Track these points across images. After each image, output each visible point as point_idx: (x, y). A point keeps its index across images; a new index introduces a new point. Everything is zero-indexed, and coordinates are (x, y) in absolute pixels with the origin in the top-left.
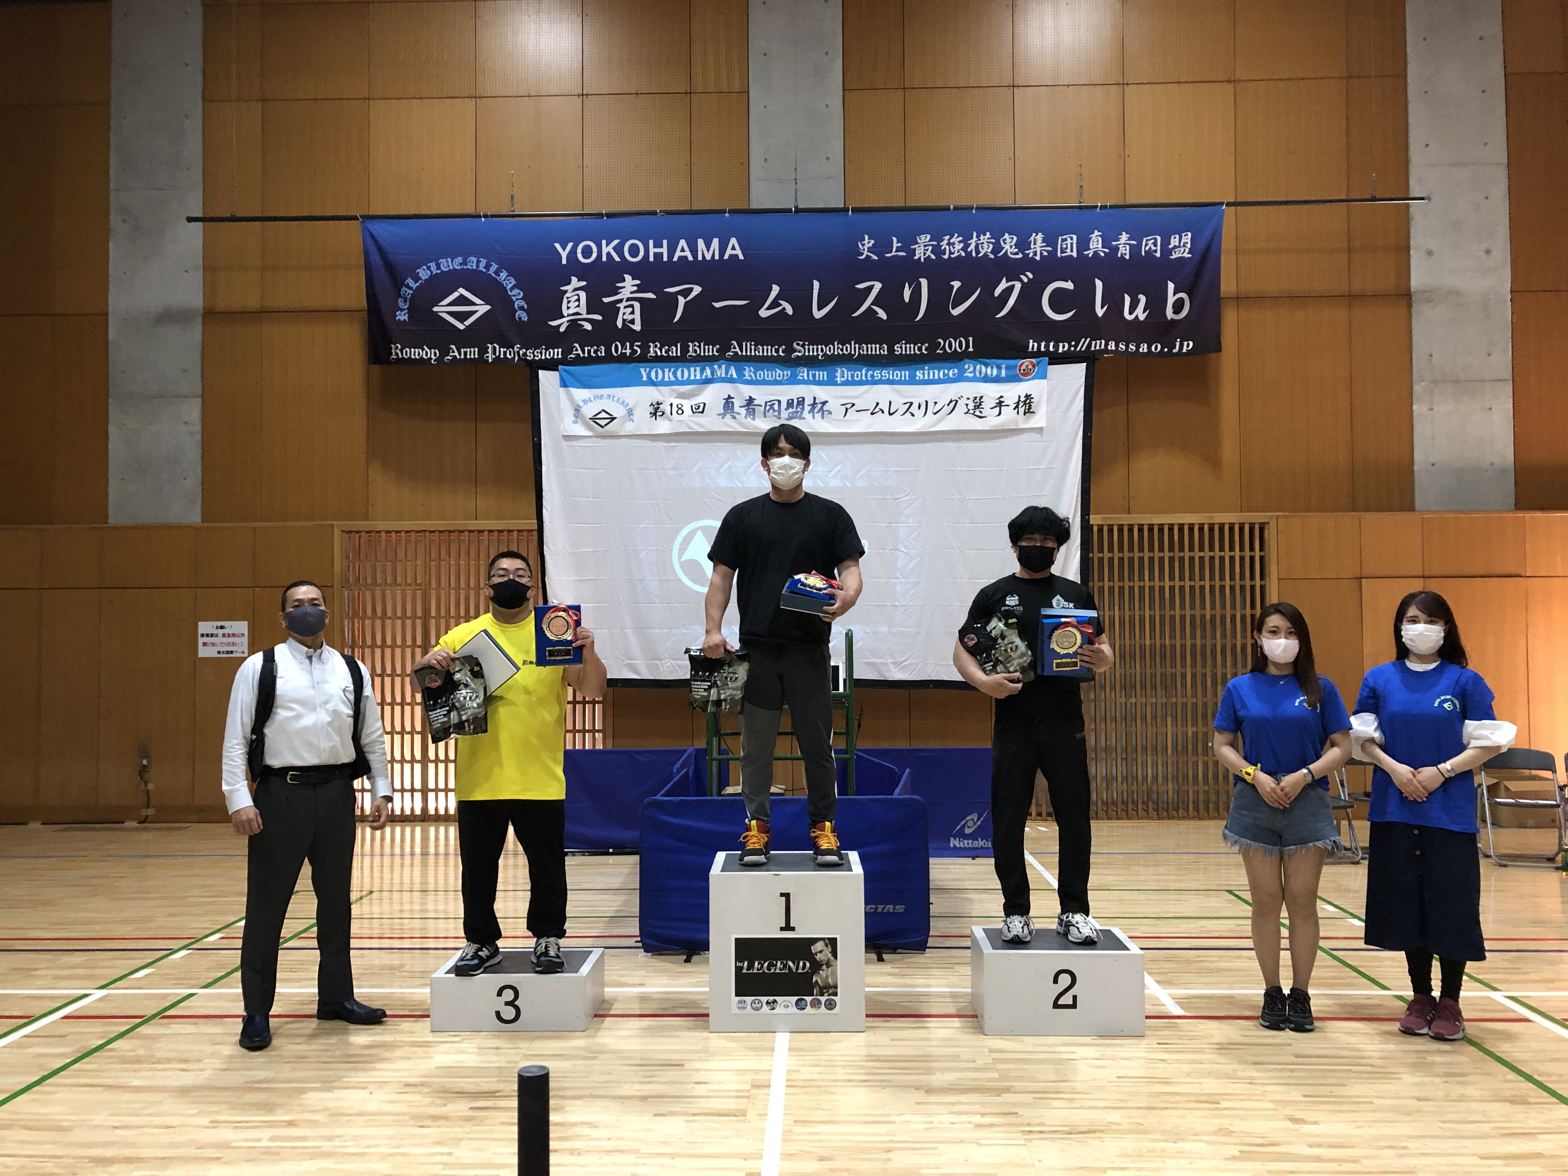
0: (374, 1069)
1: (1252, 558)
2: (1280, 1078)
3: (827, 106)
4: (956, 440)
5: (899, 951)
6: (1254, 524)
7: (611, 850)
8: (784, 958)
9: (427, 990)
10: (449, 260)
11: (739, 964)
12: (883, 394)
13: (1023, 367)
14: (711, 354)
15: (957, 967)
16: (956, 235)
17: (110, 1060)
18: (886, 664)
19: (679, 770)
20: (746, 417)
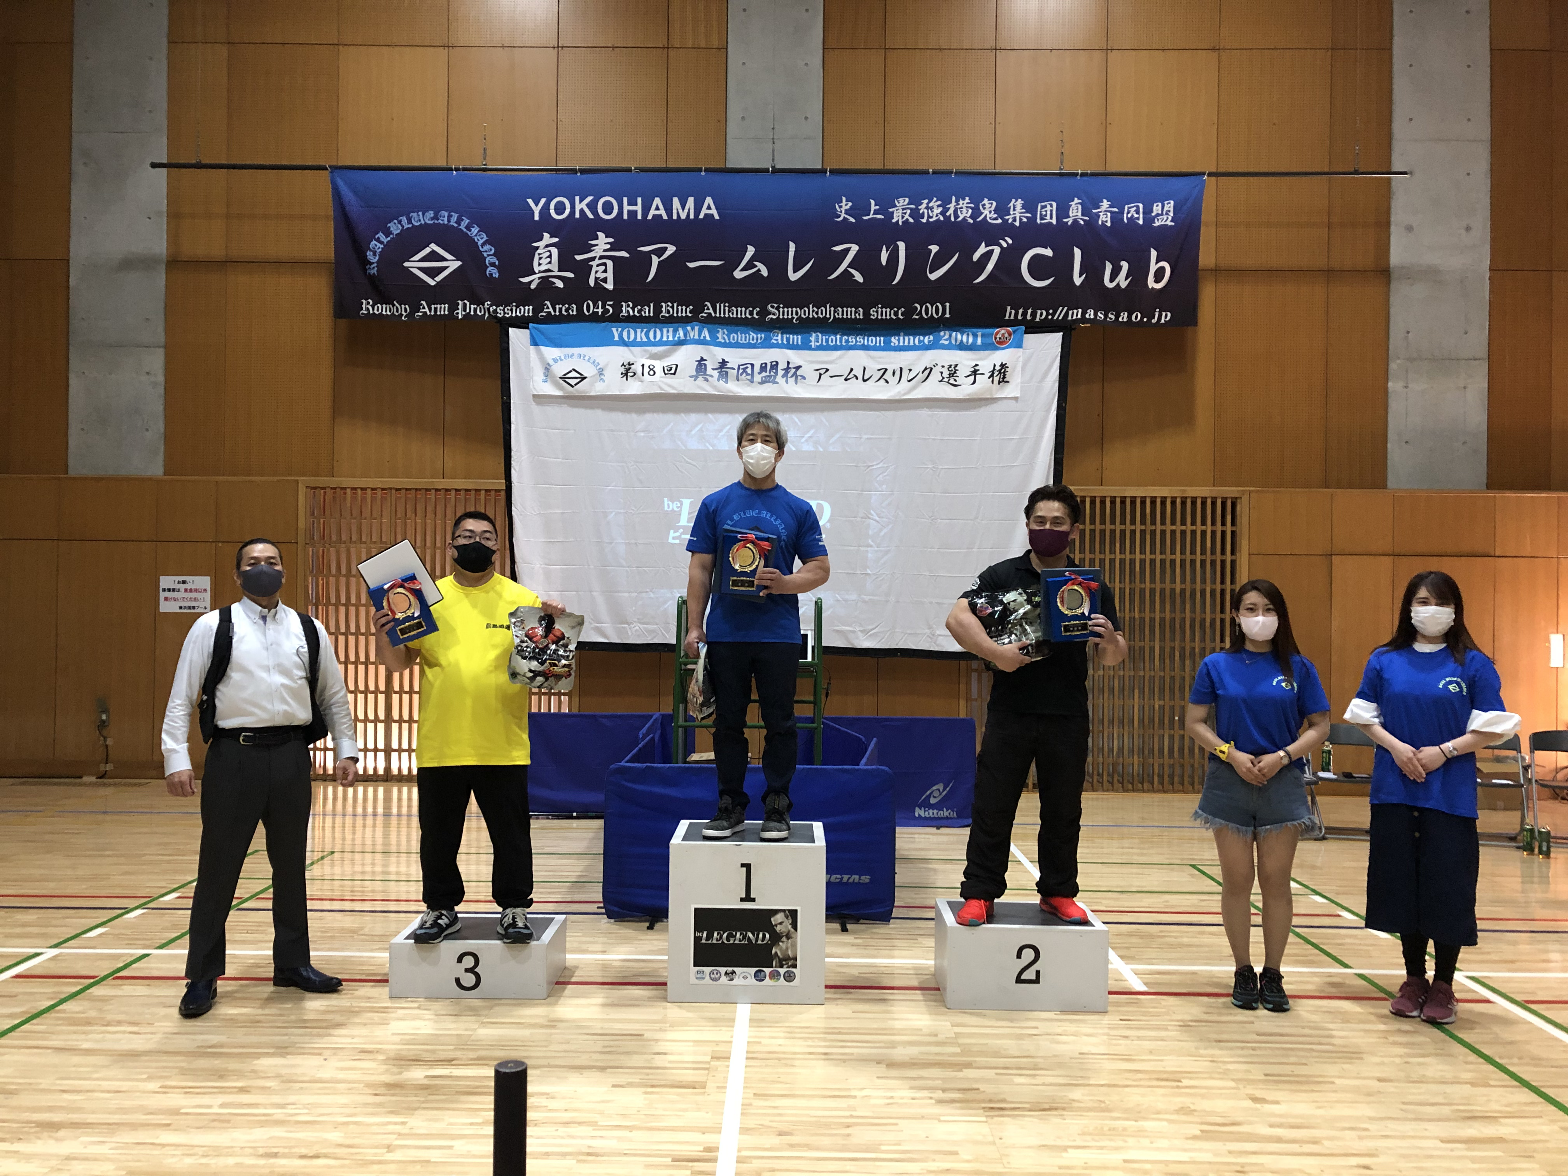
0: (330, 1035)
1: (1223, 533)
2: (1239, 1056)
3: (806, 64)
4: (930, 408)
5: (862, 921)
6: (1226, 498)
7: (575, 814)
8: (743, 929)
9: (386, 955)
10: (420, 213)
11: (698, 934)
12: (857, 359)
13: (999, 336)
14: (684, 315)
15: (920, 939)
16: (935, 199)
17: (60, 1022)
18: (854, 632)
19: (645, 735)
20: (718, 380)
